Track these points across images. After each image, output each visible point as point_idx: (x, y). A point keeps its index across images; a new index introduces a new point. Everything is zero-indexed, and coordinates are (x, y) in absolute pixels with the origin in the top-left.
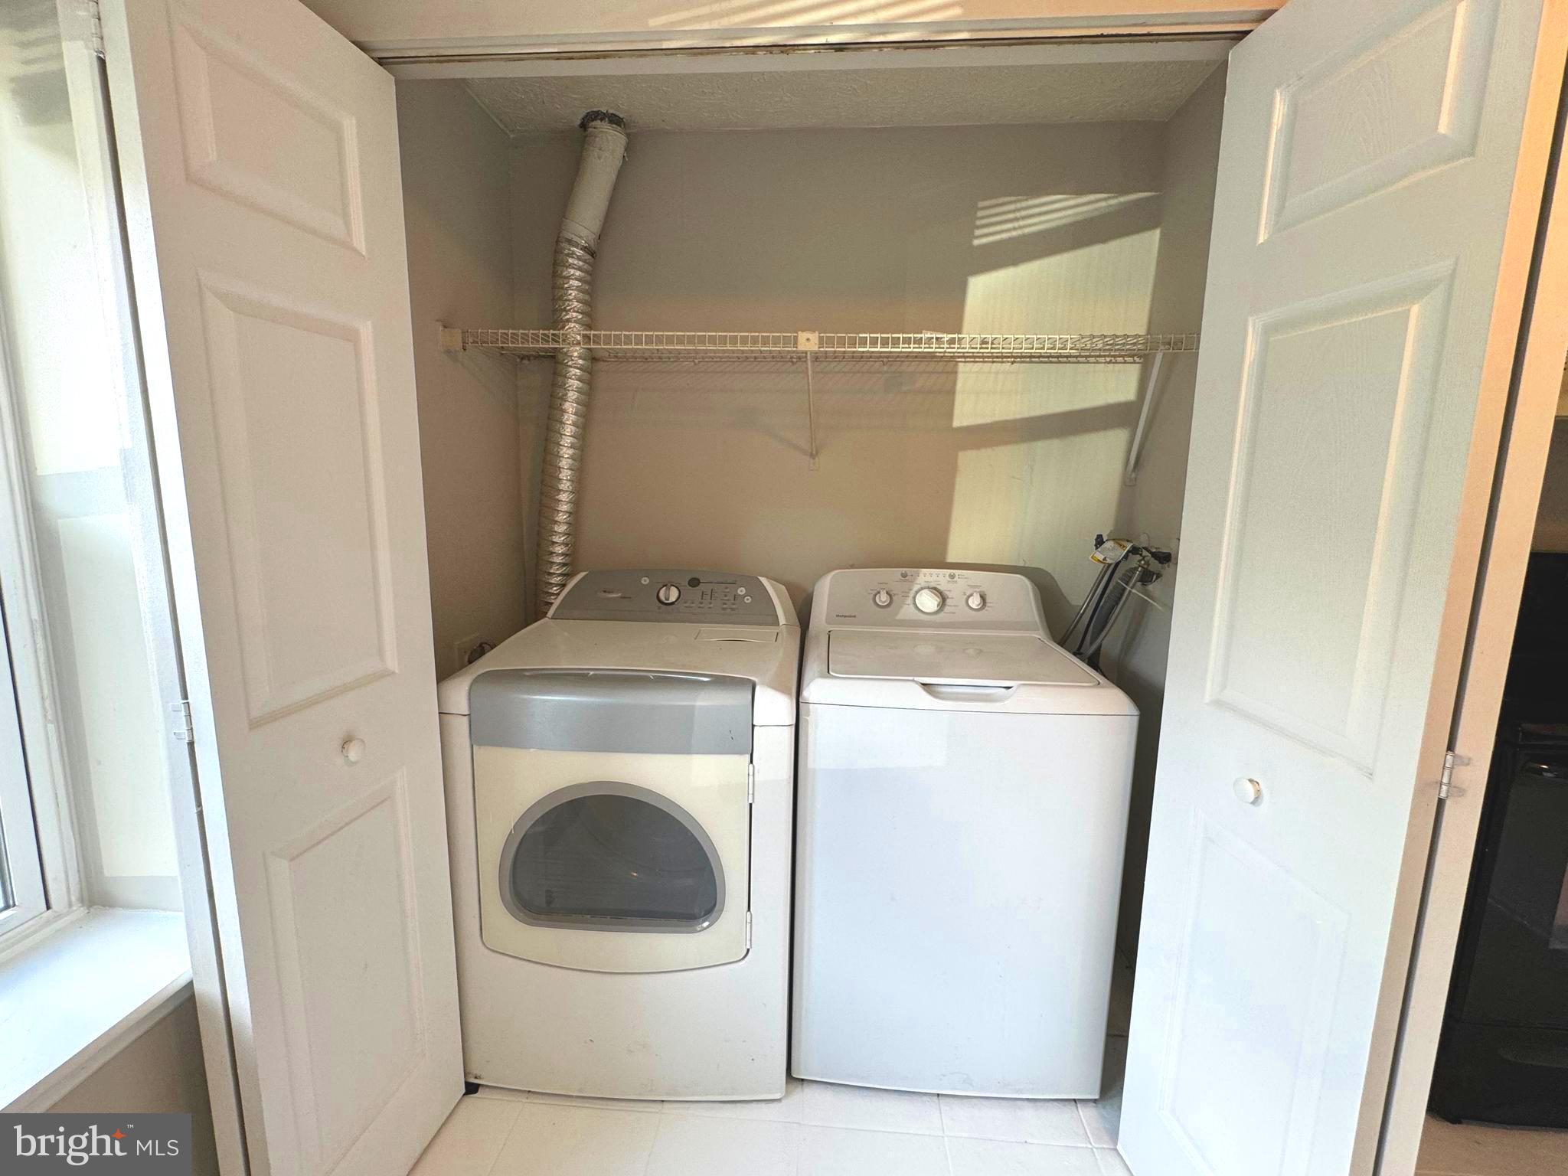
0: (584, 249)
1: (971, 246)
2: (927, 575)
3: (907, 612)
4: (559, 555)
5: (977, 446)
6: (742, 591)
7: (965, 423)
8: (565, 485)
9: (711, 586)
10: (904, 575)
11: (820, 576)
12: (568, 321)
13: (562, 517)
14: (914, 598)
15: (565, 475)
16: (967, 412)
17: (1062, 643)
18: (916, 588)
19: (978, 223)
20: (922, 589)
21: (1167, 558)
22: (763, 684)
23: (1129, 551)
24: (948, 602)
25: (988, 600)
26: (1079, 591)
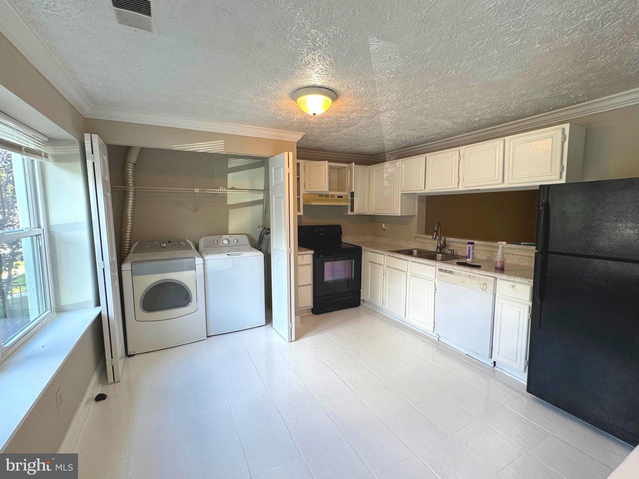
0: (133, 164)
1: (228, 167)
2: (224, 237)
3: (221, 244)
4: (128, 238)
5: (233, 209)
6: (182, 243)
7: (230, 204)
8: (130, 221)
9: (174, 243)
10: (220, 237)
11: (200, 238)
12: (130, 181)
13: (129, 229)
14: (223, 241)
15: (130, 218)
16: (230, 202)
17: (255, 248)
18: (223, 239)
19: (229, 163)
20: (224, 239)
21: (269, 230)
22: (196, 257)
23: (263, 229)
24: (230, 242)
25: (238, 240)
26: (257, 238)
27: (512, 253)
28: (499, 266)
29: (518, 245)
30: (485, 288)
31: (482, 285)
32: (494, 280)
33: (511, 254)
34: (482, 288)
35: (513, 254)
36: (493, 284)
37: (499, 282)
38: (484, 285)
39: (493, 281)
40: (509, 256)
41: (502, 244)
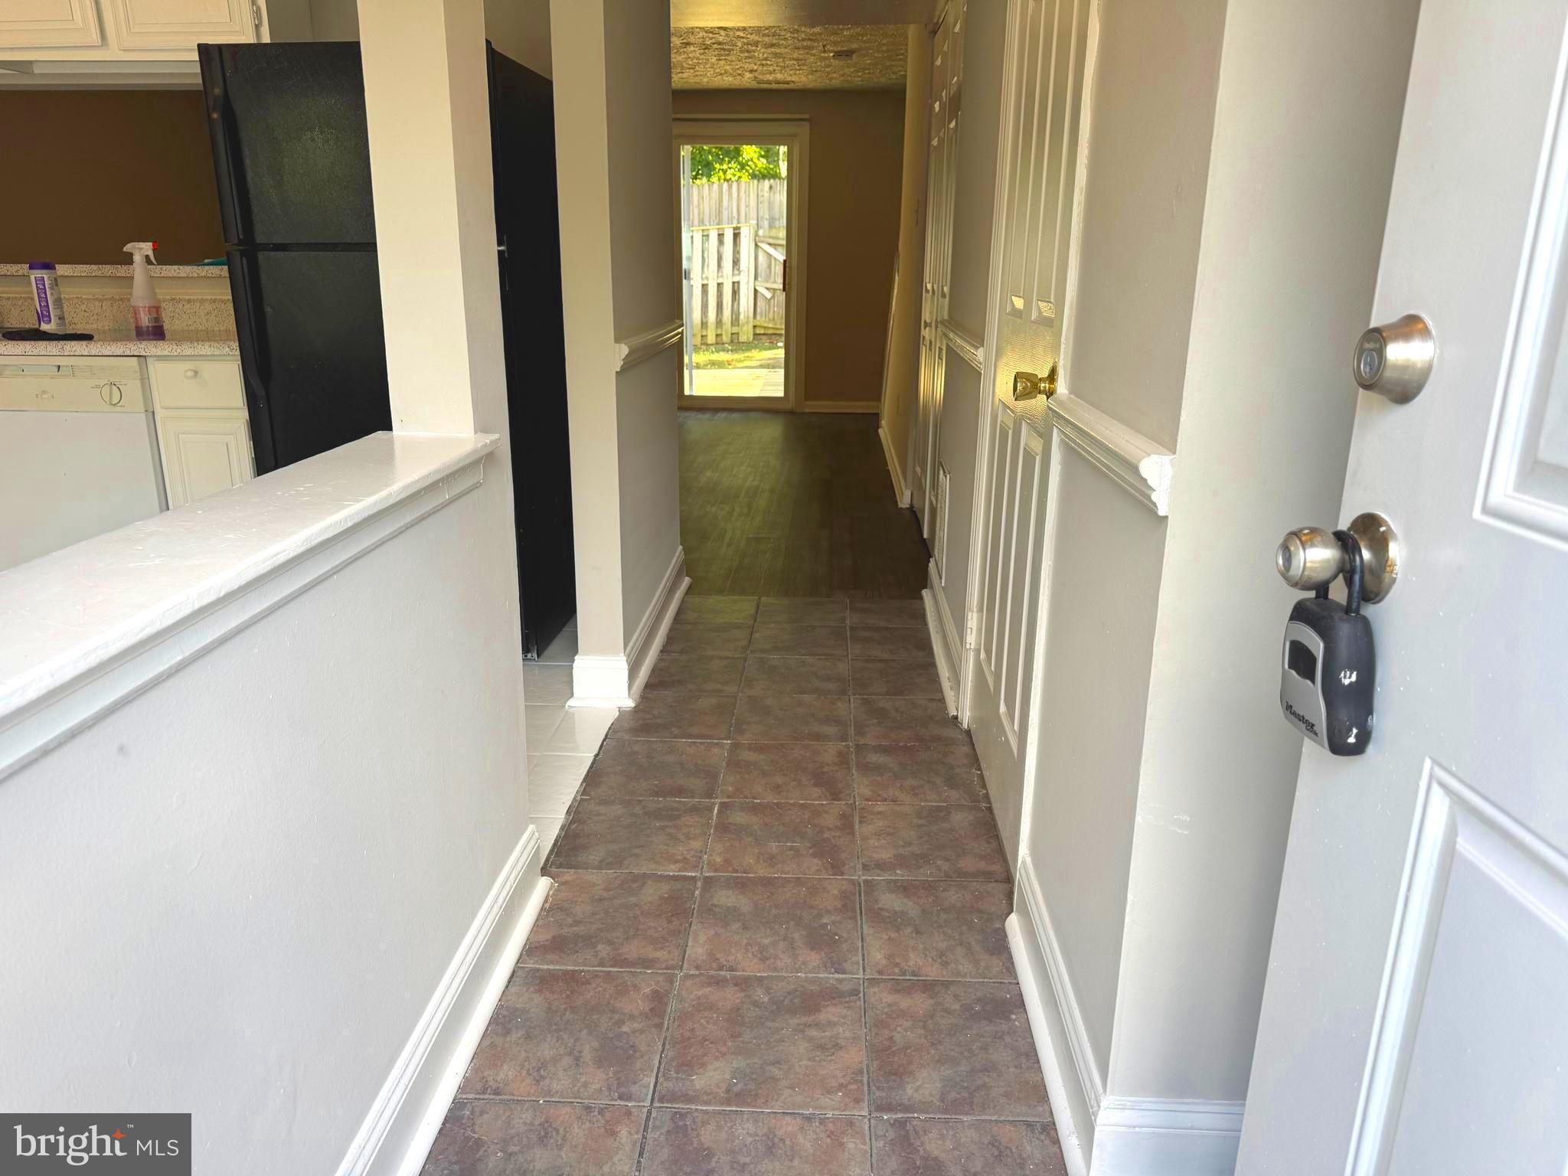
27: (187, 297)
28: (147, 323)
29: (196, 267)
30: (116, 398)
31: (106, 390)
32: (140, 364)
33: (185, 300)
34: (107, 400)
35: (189, 301)
36: (139, 377)
37: (155, 369)
38: (111, 390)
39: (137, 368)
40: (180, 306)
41: (141, 249)
